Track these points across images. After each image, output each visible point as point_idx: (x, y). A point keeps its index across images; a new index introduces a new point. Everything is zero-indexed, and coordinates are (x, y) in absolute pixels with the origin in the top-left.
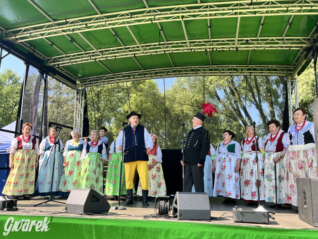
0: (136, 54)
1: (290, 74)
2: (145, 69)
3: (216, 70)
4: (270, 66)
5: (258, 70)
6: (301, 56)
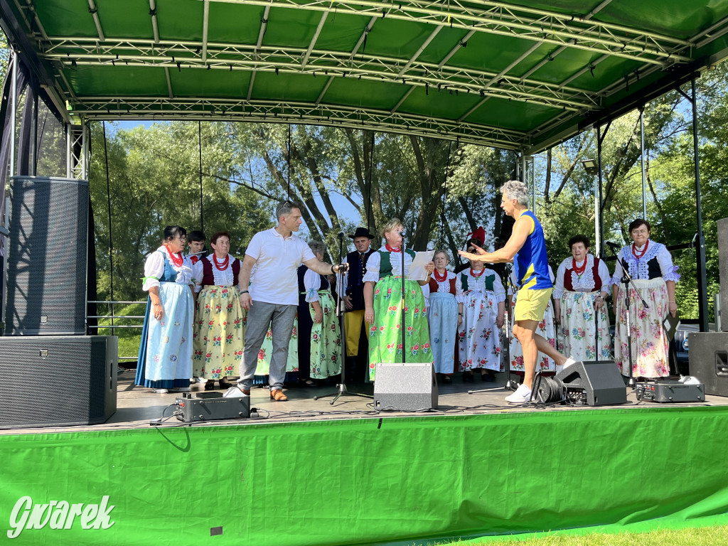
0: (281, 68)
1: (523, 148)
2: (251, 99)
3: (400, 122)
4: (495, 129)
5: (474, 134)
6: (557, 121)
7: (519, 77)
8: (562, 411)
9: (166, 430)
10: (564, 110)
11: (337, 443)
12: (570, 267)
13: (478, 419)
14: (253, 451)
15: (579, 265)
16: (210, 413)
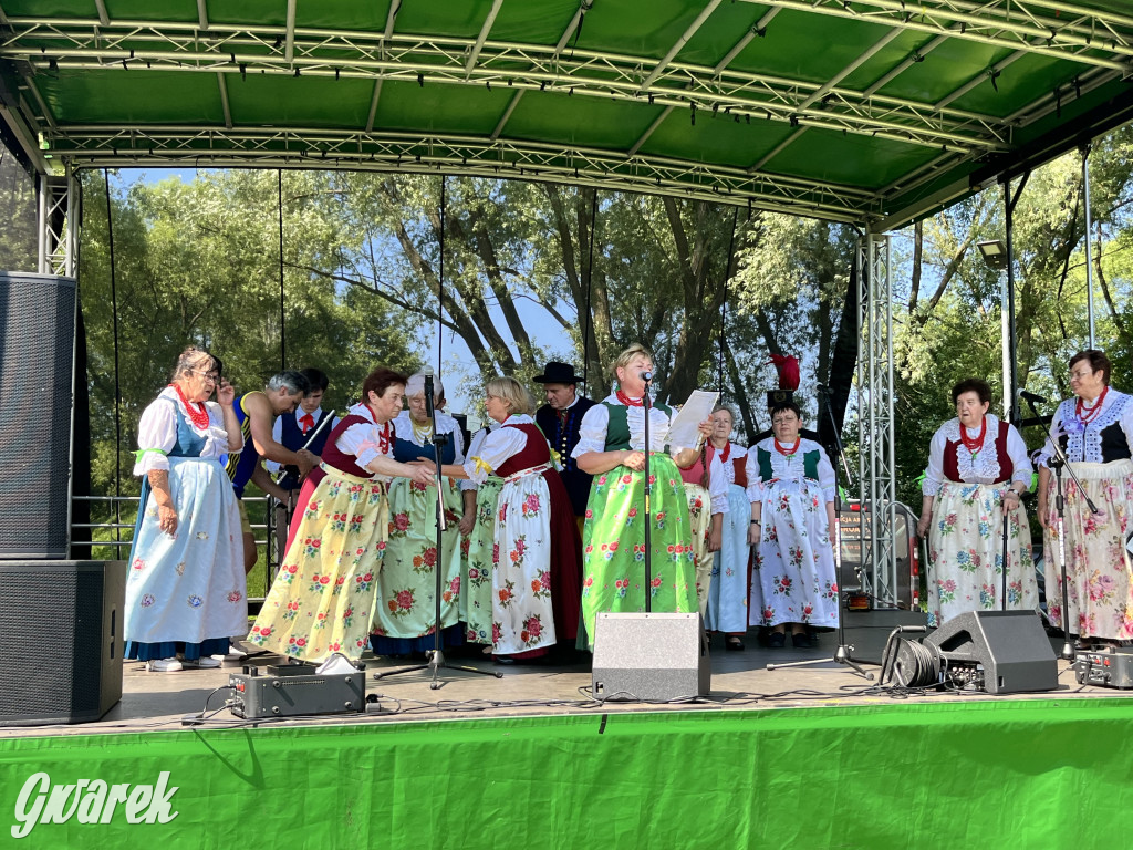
1: (870, 218)
2: (375, 130)
3: (645, 172)
4: (818, 185)
5: (779, 193)
6: (931, 170)
7: (862, 91)
8: (937, 704)
9: (211, 733)
10: (944, 150)
11: (523, 760)
12: (956, 438)
13: (783, 716)
14: (371, 772)
15: (973, 433)
16: (292, 704)
